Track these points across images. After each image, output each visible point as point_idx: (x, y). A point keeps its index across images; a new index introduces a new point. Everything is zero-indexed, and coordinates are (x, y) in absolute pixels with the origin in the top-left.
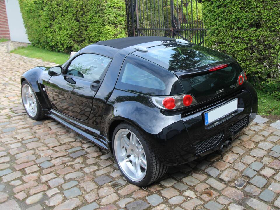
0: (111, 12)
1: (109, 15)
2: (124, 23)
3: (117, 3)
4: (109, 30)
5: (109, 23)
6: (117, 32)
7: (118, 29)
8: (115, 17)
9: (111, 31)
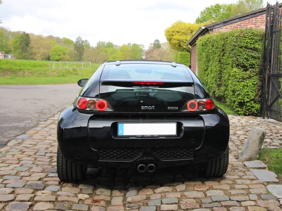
0: (242, 53)
1: (239, 56)
2: (256, 67)
3: (251, 44)
4: (235, 72)
5: (238, 65)
6: (246, 76)
7: (248, 72)
8: (245, 58)
9: (238, 74)
